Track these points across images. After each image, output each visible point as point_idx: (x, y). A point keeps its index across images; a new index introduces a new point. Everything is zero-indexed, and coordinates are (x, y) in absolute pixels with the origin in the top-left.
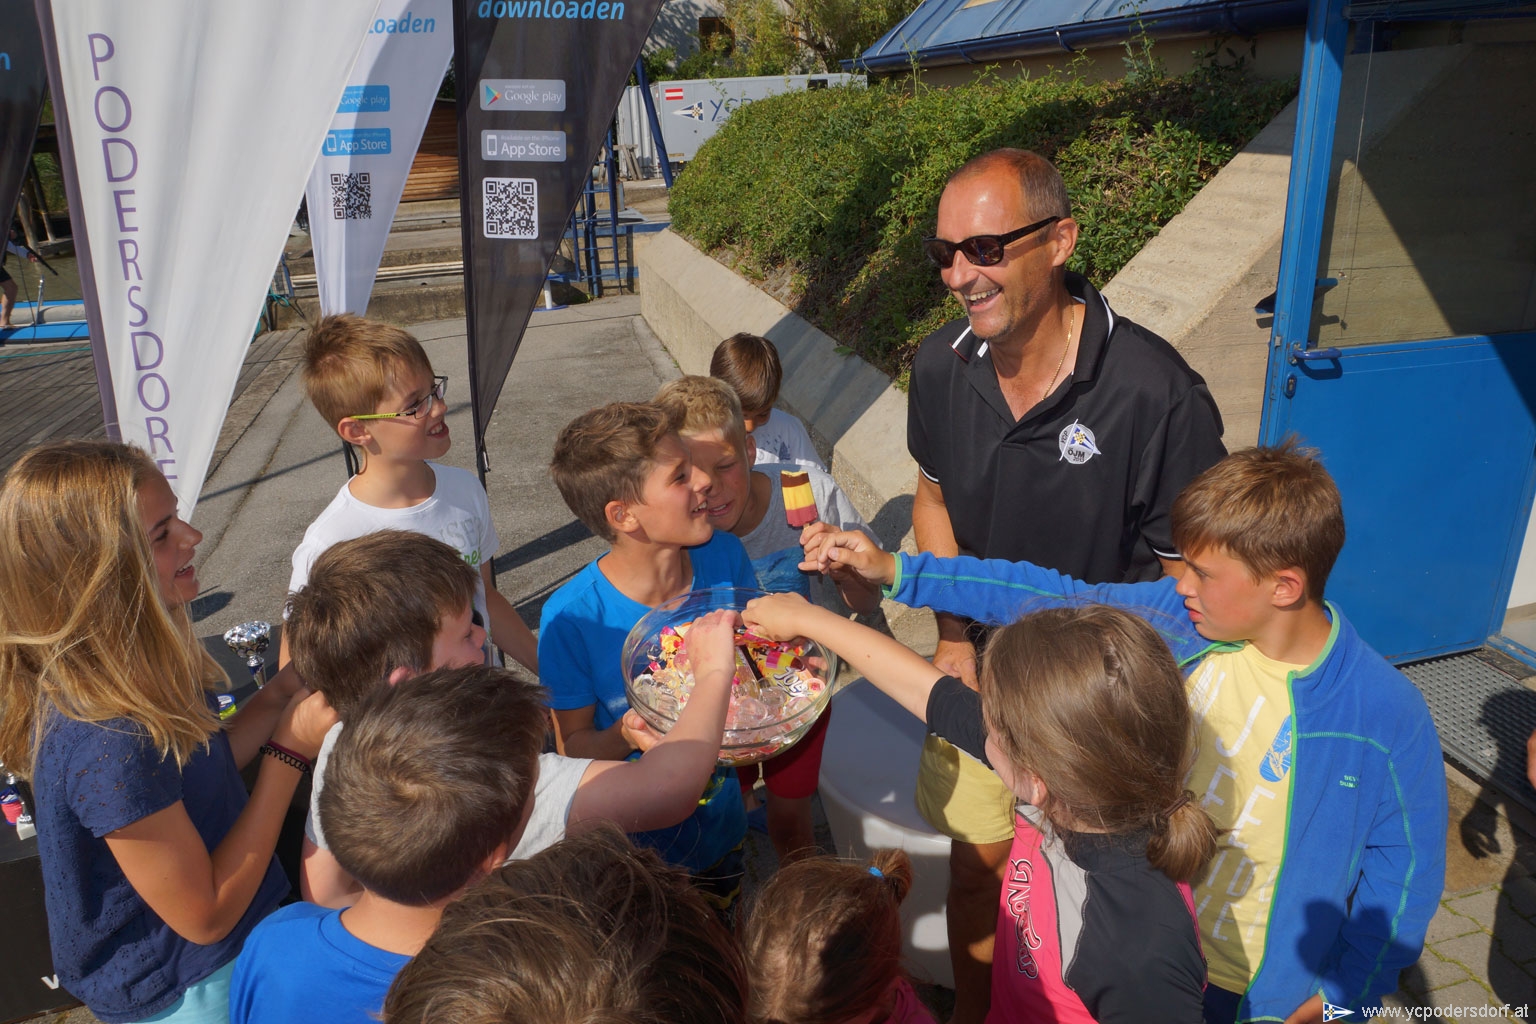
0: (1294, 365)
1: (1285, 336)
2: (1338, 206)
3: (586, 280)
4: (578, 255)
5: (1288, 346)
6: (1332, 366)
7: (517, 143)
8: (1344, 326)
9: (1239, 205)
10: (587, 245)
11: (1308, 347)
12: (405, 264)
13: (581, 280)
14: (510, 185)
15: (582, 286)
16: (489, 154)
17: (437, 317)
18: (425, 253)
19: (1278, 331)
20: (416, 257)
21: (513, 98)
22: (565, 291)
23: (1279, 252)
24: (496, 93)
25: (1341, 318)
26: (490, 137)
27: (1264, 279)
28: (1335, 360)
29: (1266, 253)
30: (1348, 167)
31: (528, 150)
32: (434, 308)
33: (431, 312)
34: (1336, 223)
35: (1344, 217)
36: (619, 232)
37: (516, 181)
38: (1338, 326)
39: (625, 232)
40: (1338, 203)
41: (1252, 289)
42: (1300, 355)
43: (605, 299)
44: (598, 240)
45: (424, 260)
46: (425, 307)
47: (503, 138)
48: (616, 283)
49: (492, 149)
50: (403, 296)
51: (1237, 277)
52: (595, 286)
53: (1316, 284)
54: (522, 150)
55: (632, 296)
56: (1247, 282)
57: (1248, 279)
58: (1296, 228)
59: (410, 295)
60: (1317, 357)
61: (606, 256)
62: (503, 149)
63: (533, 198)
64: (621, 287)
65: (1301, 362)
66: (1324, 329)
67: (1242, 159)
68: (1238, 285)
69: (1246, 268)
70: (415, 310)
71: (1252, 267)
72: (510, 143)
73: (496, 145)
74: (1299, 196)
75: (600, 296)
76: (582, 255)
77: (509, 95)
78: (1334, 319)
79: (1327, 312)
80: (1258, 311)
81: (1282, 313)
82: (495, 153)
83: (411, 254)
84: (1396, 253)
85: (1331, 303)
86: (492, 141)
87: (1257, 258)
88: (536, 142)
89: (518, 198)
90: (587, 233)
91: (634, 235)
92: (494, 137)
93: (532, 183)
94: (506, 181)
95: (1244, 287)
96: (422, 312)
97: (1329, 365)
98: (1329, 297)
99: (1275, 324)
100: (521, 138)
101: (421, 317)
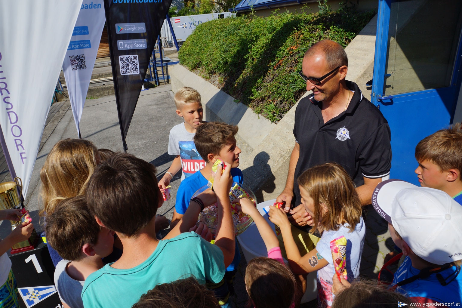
0: (379, 102)
1: (376, 93)
2: (390, 51)
3: (154, 80)
4: (151, 73)
5: (377, 96)
6: (390, 101)
7: (130, 44)
8: (393, 88)
9: (359, 52)
10: (154, 70)
11: (383, 96)
12: (98, 78)
13: (153, 80)
14: (129, 57)
15: (153, 82)
16: (121, 48)
17: (109, 95)
18: (104, 74)
19: (374, 91)
20: (101, 76)
21: (128, 29)
22: (148, 84)
23: (373, 66)
24: (121, 28)
25: (392, 86)
26: (120, 42)
27: (368, 75)
28: (391, 100)
29: (369, 67)
30: (392, 39)
31: (134, 46)
32: (107, 92)
33: (107, 93)
34: (389, 56)
35: (392, 55)
36: (163, 65)
37: (131, 56)
38: (391, 88)
39: (165, 65)
40: (390, 50)
41: (365, 78)
42: (381, 98)
43: (160, 86)
44: (157, 68)
45: (103, 77)
46: (105, 92)
47: (125, 42)
48: (164, 81)
49: (121, 46)
50: (98, 89)
51: (360, 75)
52: (157, 82)
53: (385, 76)
54: (132, 46)
55: (169, 85)
56: (363, 76)
57: (363, 75)
58: (378, 59)
59: (100, 88)
60: (386, 99)
61: (160, 73)
62: (126, 46)
63: (137, 61)
64: (165, 82)
65: (381, 101)
66: (387, 89)
67: (358, 37)
68: (360, 77)
69: (363, 72)
70: (102, 93)
71: (364, 72)
72: (128, 44)
73: (122, 45)
74: (379, 49)
75: (159, 85)
76: (153, 73)
77: (126, 28)
78: (390, 86)
79: (387, 84)
80: (367, 85)
81: (375, 86)
82: (123, 48)
83: (99, 75)
84: (407, 64)
85: (389, 81)
86: (121, 44)
87: (366, 69)
88: (137, 43)
89: (132, 62)
90: (153, 66)
91: (168, 66)
92: (122, 42)
93: (136, 56)
94: (127, 56)
95: (362, 78)
96: (104, 93)
97: (389, 101)
98: (388, 80)
99: (373, 89)
100: (131, 42)
101: (104, 95)
